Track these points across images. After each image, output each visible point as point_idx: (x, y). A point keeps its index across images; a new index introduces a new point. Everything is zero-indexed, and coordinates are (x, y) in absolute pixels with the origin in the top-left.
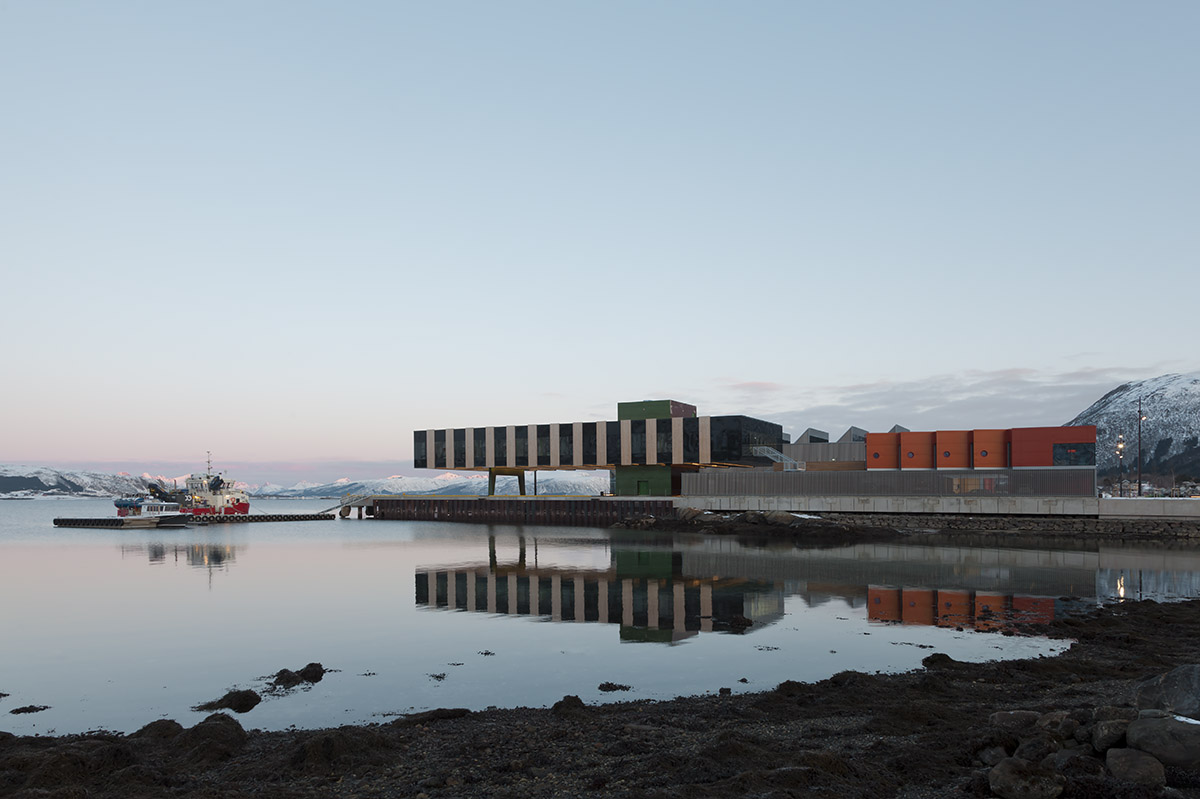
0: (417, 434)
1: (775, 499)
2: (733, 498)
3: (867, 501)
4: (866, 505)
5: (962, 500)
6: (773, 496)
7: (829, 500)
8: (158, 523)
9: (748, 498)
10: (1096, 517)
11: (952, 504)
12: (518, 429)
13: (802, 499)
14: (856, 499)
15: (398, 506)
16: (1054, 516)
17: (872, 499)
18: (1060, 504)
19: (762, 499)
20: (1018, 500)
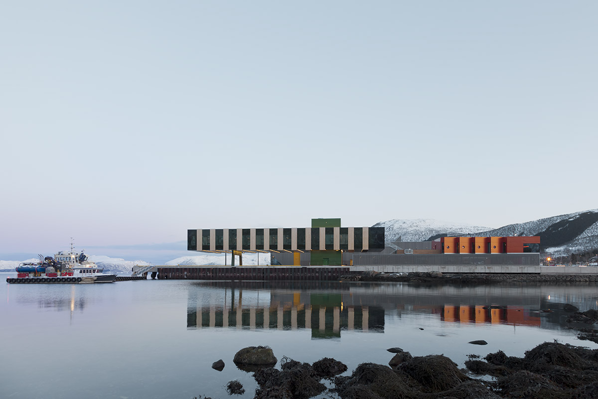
0: (189, 231)
1: (401, 267)
2: (379, 267)
3: (445, 268)
4: (444, 269)
5: (486, 267)
6: (400, 265)
7: (427, 267)
8: (96, 280)
9: (387, 267)
10: (539, 273)
11: (482, 269)
12: (258, 230)
13: (414, 267)
14: (440, 267)
15: (177, 271)
16: (522, 273)
17: (447, 267)
18: (526, 268)
19: (394, 267)
20: (509, 267)
